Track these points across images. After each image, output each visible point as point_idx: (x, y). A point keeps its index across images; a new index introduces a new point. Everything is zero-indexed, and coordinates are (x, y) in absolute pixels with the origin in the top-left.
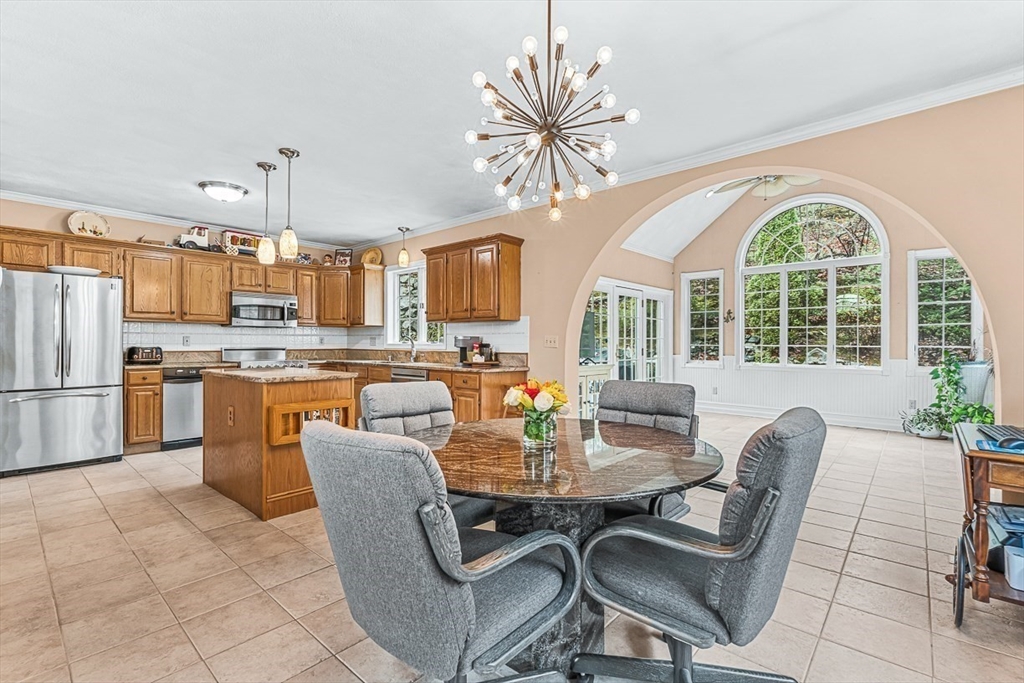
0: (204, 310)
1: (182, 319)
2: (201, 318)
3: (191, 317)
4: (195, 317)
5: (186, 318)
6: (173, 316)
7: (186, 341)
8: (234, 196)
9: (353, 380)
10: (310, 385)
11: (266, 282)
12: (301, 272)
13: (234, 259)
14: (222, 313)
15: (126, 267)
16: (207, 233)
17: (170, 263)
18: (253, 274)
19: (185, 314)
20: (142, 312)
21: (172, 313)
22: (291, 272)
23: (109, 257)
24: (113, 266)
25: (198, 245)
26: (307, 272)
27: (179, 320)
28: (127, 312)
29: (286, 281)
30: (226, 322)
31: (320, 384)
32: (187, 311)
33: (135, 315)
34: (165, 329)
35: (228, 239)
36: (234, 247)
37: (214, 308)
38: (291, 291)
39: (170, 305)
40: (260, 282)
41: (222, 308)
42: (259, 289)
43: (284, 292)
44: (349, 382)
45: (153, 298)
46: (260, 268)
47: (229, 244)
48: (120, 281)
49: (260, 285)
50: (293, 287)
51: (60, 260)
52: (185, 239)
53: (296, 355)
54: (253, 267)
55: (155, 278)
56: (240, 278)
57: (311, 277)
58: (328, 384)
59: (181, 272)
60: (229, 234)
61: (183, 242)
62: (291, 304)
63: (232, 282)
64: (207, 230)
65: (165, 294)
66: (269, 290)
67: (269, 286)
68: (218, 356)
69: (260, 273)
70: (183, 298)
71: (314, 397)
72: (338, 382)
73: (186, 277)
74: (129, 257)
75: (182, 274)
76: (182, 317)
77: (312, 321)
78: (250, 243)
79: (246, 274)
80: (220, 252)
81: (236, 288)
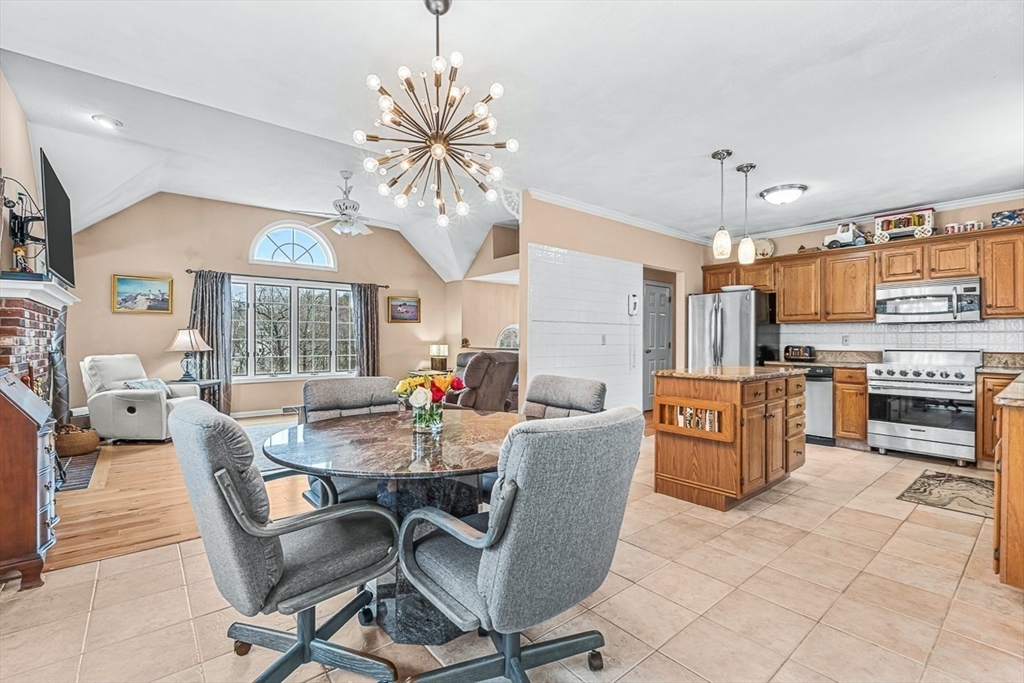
0: (849, 308)
1: (826, 318)
2: (844, 317)
3: (834, 317)
4: (838, 317)
5: (829, 318)
6: (818, 317)
7: (845, 340)
8: (795, 195)
9: (739, 384)
10: (692, 382)
11: (930, 265)
12: (992, 240)
13: (882, 247)
14: (868, 309)
15: (779, 278)
16: (852, 227)
17: (814, 267)
18: (909, 260)
19: (828, 314)
20: (791, 315)
21: (816, 314)
22: (973, 245)
23: (767, 272)
24: (770, 279)
25: (842, 242)
26: (1005, 238)
27: (823, 320)
28: (780, 316)
29: (965, 257)
30: (872, 320)
31: (702, 383)
32: (830, 309)
33: (786, 318)
34: (825, 329)
35: (877, 226)
36: (886, 233)
37: (859, 305)
38: (973, 270)
39: (814, 305)
40: (919, 267)
41: (868, 304)
42: (918, 276)
43: (960, 273)
44: (734, 385)
45: (800, 301)
46: (918, 250)
47: (878, 232)
48: (753, 292)
49: (918, 271)
50: (978, 264)
51: (738, 283)
52: (828, 240)
53: (1004, 361)
54: (909, 251)
55: (801, 283)
56: (889, 267)
57: (1014, 244)
58: (710, 384)
59: (824, 273)
60: (880, 220)
61: (826, 243)
62: (966, 290)
63: (881, 274)
64: (851, 225)
65: (810, 297)
66: (933, 275)
67: (933, 270)
68: (879, 357)
69: (919, 257)
70: (826, 298)
71: (696, 395)
72: (721, 384)
73: (829, 277)
74: (781, 269)
75: (825, 275)
76: (825, 317)
77: (1017, 311)
78: (908, 222)
79: (898, 261)
80: (867, 243)
81: (885, 279)
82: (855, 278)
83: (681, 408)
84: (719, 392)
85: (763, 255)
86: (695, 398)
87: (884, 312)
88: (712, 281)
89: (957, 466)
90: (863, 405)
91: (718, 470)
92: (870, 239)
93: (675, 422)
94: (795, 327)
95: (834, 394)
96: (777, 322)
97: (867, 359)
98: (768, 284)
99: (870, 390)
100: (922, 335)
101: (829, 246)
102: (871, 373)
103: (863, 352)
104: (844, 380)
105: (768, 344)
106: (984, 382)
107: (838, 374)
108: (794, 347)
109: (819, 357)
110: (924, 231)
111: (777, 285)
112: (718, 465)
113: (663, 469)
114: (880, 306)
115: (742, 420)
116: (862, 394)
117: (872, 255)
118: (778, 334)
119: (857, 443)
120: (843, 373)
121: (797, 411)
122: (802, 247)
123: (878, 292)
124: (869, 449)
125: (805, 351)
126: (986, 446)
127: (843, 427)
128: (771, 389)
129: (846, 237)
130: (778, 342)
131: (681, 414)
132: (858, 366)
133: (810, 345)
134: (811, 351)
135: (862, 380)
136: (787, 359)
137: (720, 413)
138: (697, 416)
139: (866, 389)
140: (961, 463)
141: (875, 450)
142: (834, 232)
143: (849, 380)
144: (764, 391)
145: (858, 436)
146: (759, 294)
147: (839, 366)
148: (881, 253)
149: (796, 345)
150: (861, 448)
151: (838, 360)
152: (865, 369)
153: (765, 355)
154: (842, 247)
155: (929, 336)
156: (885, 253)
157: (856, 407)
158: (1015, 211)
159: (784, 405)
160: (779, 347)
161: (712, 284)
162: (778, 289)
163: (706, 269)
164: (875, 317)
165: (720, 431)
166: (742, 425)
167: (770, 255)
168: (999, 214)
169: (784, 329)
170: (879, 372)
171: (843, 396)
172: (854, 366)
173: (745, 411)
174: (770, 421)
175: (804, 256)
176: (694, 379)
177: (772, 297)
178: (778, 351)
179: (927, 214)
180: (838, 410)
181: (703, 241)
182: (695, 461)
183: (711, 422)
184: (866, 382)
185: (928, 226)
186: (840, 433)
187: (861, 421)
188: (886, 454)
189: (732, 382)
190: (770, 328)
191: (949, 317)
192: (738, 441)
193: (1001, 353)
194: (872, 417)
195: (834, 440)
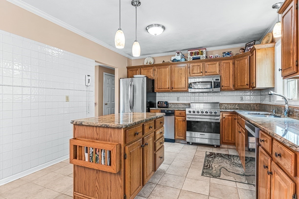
0: (179, 86)
2: (178, 90)
4: (176, 90)
6: (169, 90)
7: (178, 99)
8: (160, 31)
9: (122, 130)
10: (95, 128)
11: (205, 70)
12: (223, 62)
13: (190, 62)
14: (186, 87)
15: (156, 73)
16: (180, 54)
17: (168, 69)
18: (199, 68)
19: (172, 88)
20: (160, 89)
21: (168, 88)
22: (218, 63)
23: (151, 70)
24: (152, 73)
25: (177, 59)
26: (227, 61)
27: (171, 91)
28: (156, 89)
29: (215, 68)
30: (187, 91)
31: (101, 129)
32: (173, 87)
33: (158, 90)
34: (172, 94)
35: (188, 54)
36: (191, 57)
37: (183, 85)
38: (218, 73)
39: (168, 85)
40: (202, 71)
41: (186, 84)
42: (201, 74)
43: (214, 74)
44: (120, 130)
45: (163, 83)
46: (201, 64)
47: (189, 56)
48: (145, 78)
49: (202, 72)
50: (219, 70)
51: (140, 74)
52: (173, 58)
53: (225, 106)
54: (199, 64)
55: (163, 75)
56: (193, 70)
57: (229, 63)
58: (106, 130)
59: (171, 72)
60: (189, 52)
61: (172, 60)
62: (216, 80)
63: (190, 72)
64: (180, 53)
65: (166, 81)
66: (206, 74)
67: (206, 72)
68: (189, 105)
69: (202, 67)
70: (172, 81)
71: (98, 137)
72: (112, 130)
73: (173, 74)
74: (156, 69)
75: (172, 73)
76: (172, 90)
77: (230, 88)
78: (198, 53)
79: (195, 68)
80: (185, 60)
81: (191, 75)
82: (181, 74)
83: (87, 148)
84: (111, 136)
85: (150, 63)
86: (97, 139)
87: (191, 88)
88: (130, 73)
89: (214, 147)
90: (185, 125)
91: (111, 191)
92: (186, 59)
93: (83, 159)
94: (161, 93)
95: (175, 121)
96: (155, 92)
97: (185, 106)
98: (151, 76)
99: (187, 119)
100: (202, 97)
101: (173, 61)
102: (187, 113)
103: (184, 104)
104: (178, 115)
105: (151, 101)
106: (222, 115)
107: (177, 113)
108: (161, 102)
109: (170, 106)
110: (203, 57)
111: (155, 76)
112: (111, 187)
113: (78, 189)
114: (190, 86)
115: (125, 155)
116: (184, 121)
117: (187, 65)
118: (155, 96)
119: (183, 140)
120: (178, 112)
121: (161, 136)
122: (164, 61)
123: (189, 80)
124: (186, 143)
125: (165, 104)
126: (223, 139)
127: (178, 135)
128: (146, 127)
129: (178, 58)
130: (155, 100)
131: (87, 152)
132: (183, 109)
133: (166, 101)
134: (167, 103)
135: (184, 115)
136: (159, 107)
137: (110, 152)
138: (96, 153)
139: (186, 118)
140: (215, 146)
141: (188, 143)
142: (175, 56)
143: (180, 115)
144: (141, 130)
145: (183, 138)
146: (148, 79)
147: (177, 109)
148: (190, 65)
149: (162, 101)
150: (184, 142)
151: (176, 107)
152: (185, 110)
153: (150, 105)
154: (177, 61)
155: (204, 97)
156: (191, 65)
157: (182, 126)
158: (229, 52)
159: (153, 135)
160: (156, 102)
161: (131, 75)
162: (155, 78)
163: (128, 68)
164: (188, 90)
165: (110, 165)
166: (125, 158)
167: (152, 64)
168: (225, 53)
169: (158, 94)
170: (190, 112)
171: (178, 122)
172: (181, 109)
173: (127, 148)
174: (145, 148)
175: (164, 65)
176: (96, 127)
177: (153, 81)
178: (155, 103)
179: (204, 50)
180: (176, 128)
181: (127, 56)
182: (97, 184)
183: (104, 159)
184: (186, 116)
185: (204, 55)
186: (177, 137)
187: (184, 132)
188: (192, 144)
189: (119, 128)
190: (152, 94)
191: (211, 90)
192: (122, 170)
193: (225, 104)
194: (188, 130)
195: (175, 140)
